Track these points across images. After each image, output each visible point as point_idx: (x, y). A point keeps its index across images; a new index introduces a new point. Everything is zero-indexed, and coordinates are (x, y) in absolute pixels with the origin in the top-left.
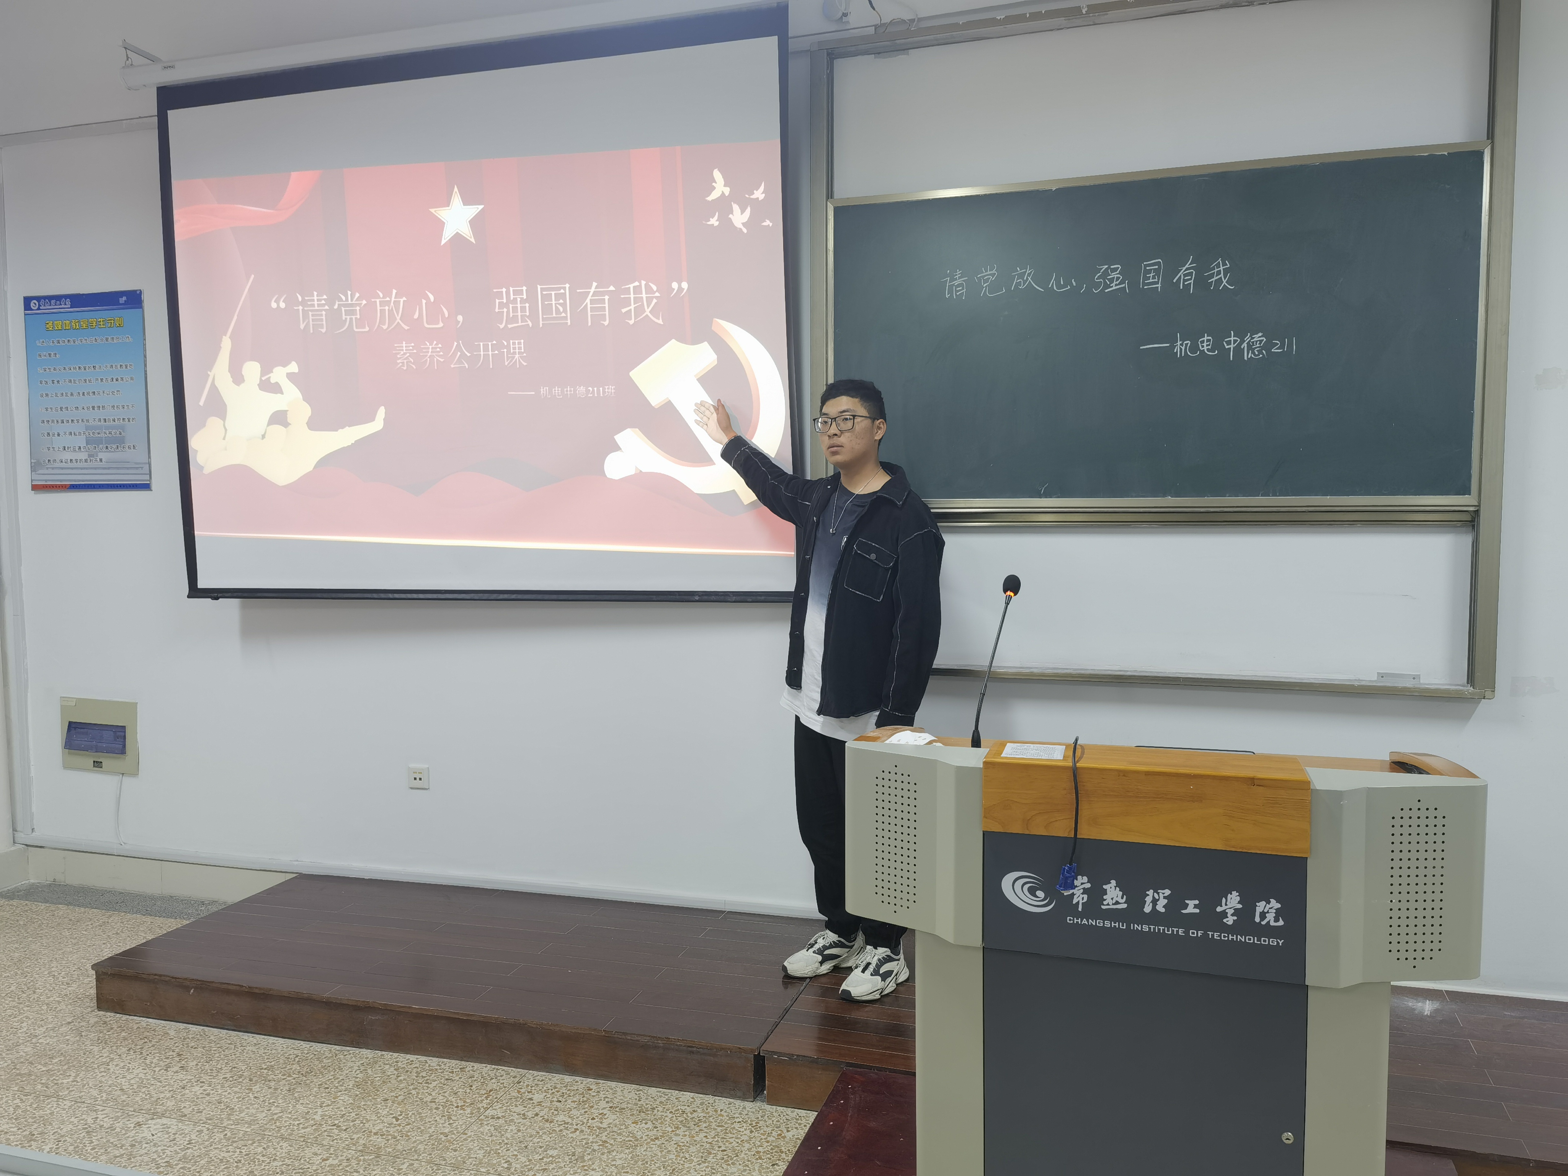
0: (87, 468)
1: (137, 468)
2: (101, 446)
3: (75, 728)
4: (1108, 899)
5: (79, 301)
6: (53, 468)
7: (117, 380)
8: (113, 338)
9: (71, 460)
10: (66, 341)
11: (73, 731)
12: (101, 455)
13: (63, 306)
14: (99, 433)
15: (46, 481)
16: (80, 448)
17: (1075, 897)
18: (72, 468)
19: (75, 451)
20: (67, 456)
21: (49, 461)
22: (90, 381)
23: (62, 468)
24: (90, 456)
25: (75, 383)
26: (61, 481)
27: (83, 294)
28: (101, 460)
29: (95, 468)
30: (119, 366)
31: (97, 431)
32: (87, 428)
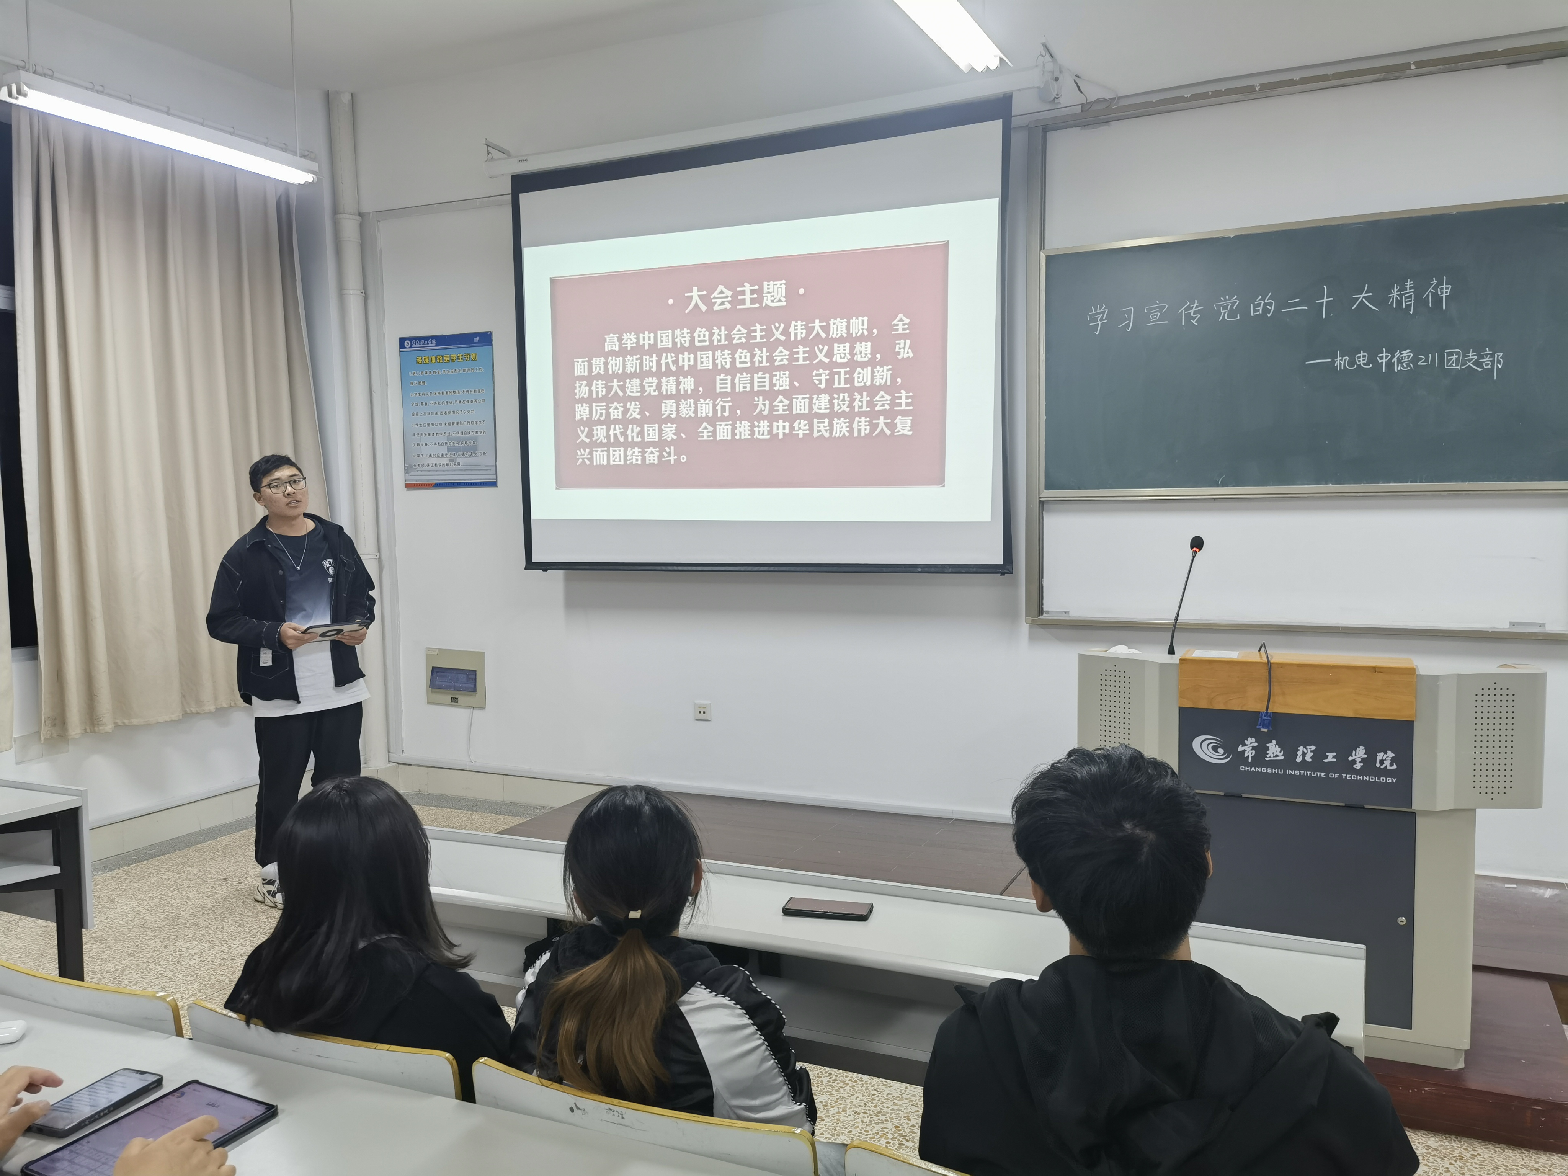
0: (448, 470)
1: (487, 470)
2: (459, 453)
3: (437, 672)
4: (1270, 753)
5: (442, 340)
6: (422, 471)
7: (472, 402)
8: (469, 370)
9: (436, 464)
10: (432, 372)
11: (435, 675)
12: (459, 460)
13: (430, 345)
14: (457, 443)
15: (416, 480)
16: (443, 455)
17: (1246, 752)
18: (437, 471)
19: (438, 456)
20: (433, 461)
21: (419, 465)
22: (451, 402)
23: (429, 471)
24: (450, 461)
25: (439, 404)
26: (428, 480)
27: (446, 335)
28: (459, 464)
29: (454, 470)
30: (473, 391)
31: (456, 442)
32: (448, 439)
